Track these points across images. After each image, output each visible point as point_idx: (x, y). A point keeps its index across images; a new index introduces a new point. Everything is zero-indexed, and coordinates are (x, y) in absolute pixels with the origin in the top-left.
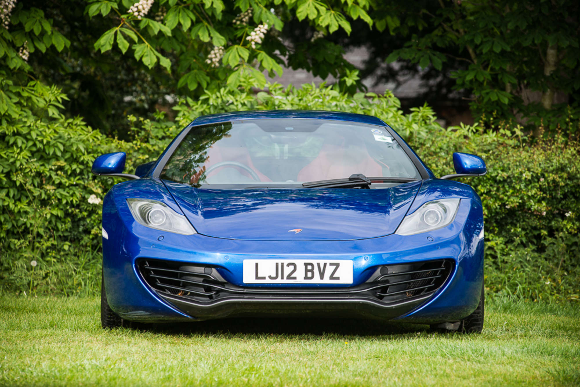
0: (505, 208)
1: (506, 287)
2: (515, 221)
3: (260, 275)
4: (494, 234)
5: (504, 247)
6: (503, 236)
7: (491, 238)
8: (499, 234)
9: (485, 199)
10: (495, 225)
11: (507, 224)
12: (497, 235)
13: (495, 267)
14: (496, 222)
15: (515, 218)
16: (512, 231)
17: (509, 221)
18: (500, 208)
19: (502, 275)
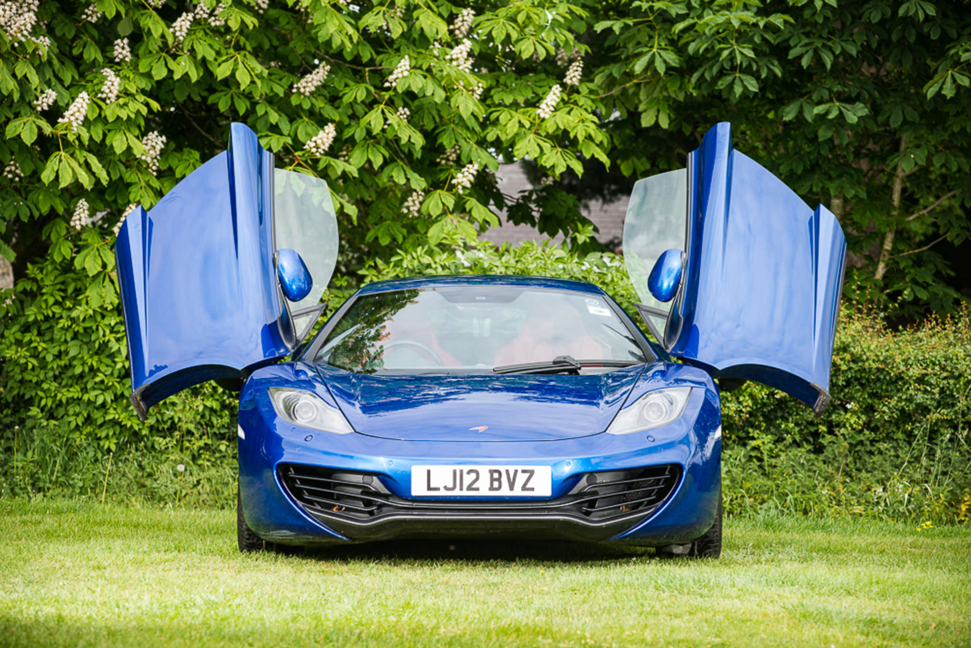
0: (774, 398)
1: (774, 498)
2: (786, 415)
3: (432, 486)
4: (761, 431)
5: (773, 447)
6: (772, 434)
7: (756, 436)
8: (767, 431)
9: (749, 386)
10: (761, 419)
11: (776, 418)
12: (763, 432)
13: (761, 472)
14: (764, 415)
15: (787, 410)
16: (783, 426)
17: (779, 414)
18: (768, 398)
19: (770, 483)
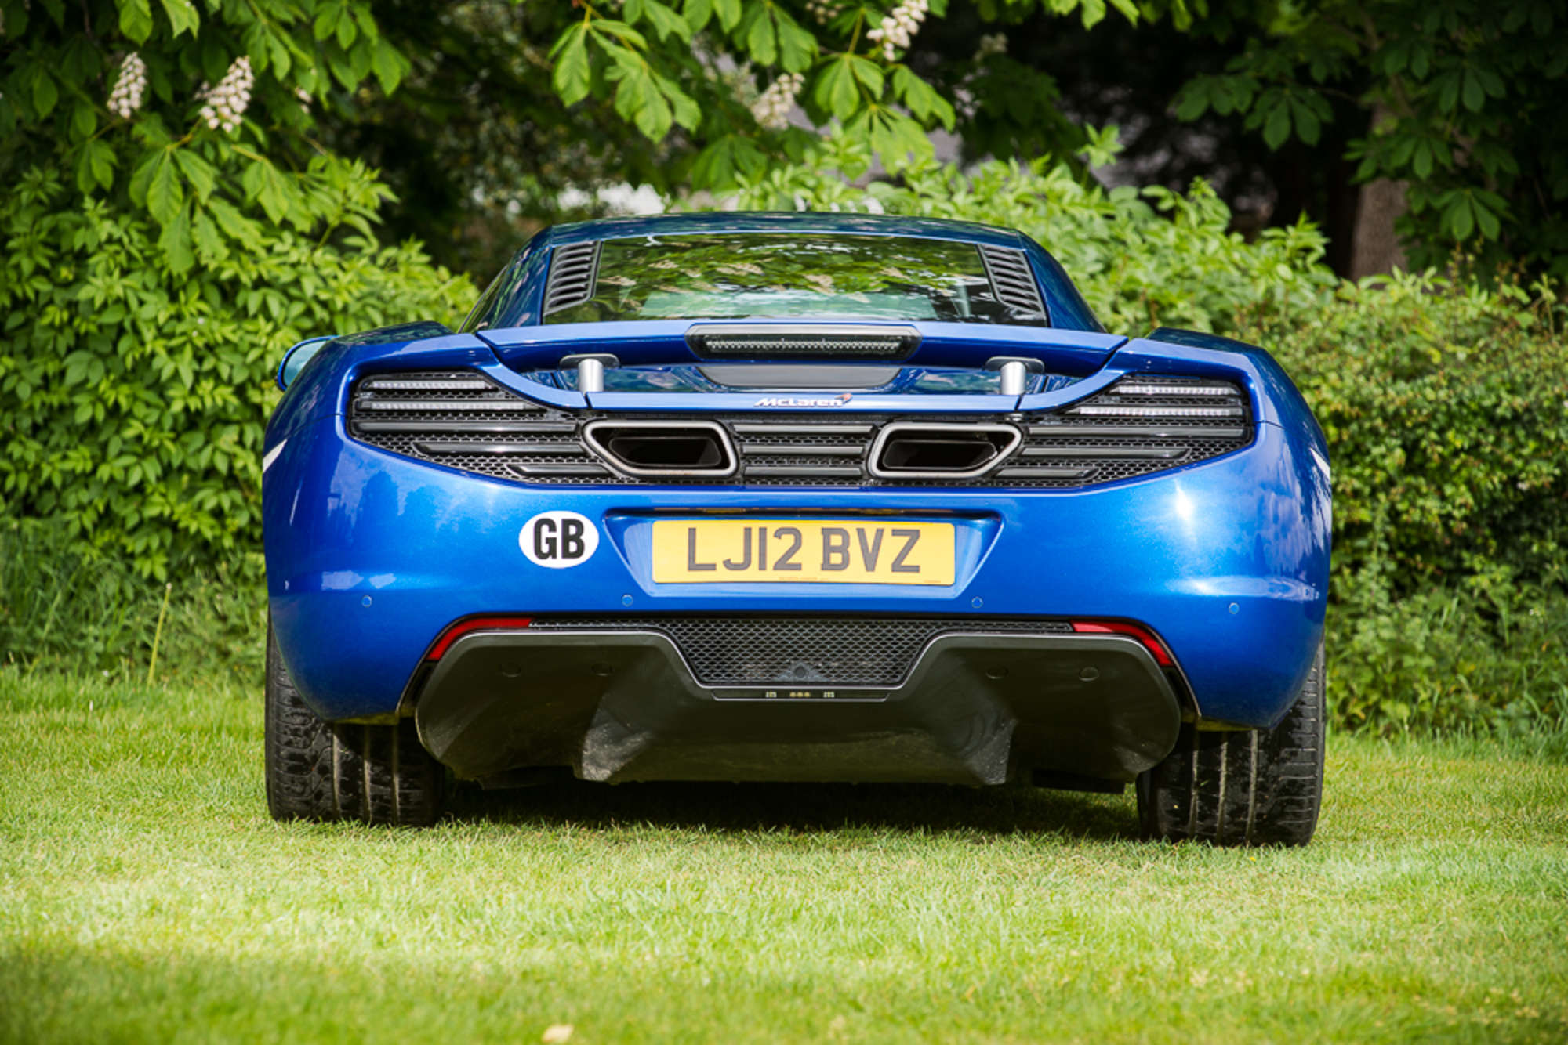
0: (1516, 489)
1: (1525, 693)
2: (1540, 524)
4: (1486, 555)
5: (1513, 589)
6: (1509, 562)
7: (1478, 567)
8: (1499, 557)
9: (1464, 465)
10: (1487, 532)
11: (1518, 532)
12: (1491, 559)
13: (1491, 640)
14: (1492, 525)
15: (1542, 515)
16: (1535, 548)
17: (1526, 522)
18: (1504, 490)
19: (1514, 663)
